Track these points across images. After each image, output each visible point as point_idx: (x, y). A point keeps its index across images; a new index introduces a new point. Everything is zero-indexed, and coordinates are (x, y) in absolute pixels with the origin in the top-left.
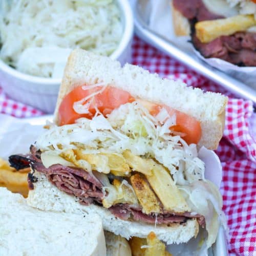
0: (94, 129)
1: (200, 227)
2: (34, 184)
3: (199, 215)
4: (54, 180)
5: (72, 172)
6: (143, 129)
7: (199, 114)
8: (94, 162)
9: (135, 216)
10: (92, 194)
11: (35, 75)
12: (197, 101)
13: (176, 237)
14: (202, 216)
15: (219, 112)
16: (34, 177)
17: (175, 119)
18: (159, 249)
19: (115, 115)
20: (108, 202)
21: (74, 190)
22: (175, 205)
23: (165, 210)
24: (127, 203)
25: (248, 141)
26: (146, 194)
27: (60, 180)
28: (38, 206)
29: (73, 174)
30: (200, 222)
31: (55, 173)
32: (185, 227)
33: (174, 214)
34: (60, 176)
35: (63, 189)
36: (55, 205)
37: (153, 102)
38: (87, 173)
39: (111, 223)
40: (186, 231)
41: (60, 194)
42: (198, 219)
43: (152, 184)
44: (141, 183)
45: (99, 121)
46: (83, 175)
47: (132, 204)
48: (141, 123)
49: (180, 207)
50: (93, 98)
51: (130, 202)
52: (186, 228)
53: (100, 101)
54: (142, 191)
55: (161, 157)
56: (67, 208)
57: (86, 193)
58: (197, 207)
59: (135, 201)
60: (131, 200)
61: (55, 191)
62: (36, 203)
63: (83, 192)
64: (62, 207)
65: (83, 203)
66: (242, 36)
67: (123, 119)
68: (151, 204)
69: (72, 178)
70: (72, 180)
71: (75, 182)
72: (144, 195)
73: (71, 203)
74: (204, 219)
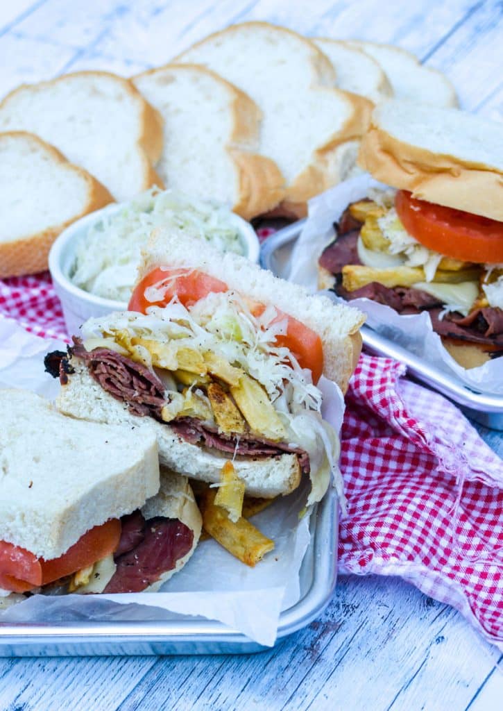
0: (167, 318)
1: (302, 469)
2: (69, 377)
3: (301, 450)
4: (96, 372)
5: (123, 361)
6: (237, 329)
7: (322, 330)
8: (156, 351)
9: (207, 440)
10: (148, 399)
11: (110, 298)
12: (322, 311)
13: (264, 475)
14: (305, 452)
15: (351, 331)
16: (70, 366)
17: (286, 327)
18: (236, 489)
19: (200, 307)
20: (170, 411)
21: (124, 389)
22: (266, 425)
23: (252, 435)
24: (197, 418)
25: (391, 398)
26: (226, 410)
27: (105, 371)
28: (71, 411)
29: (125, 365)
30: (301, 460)
31: (98, 360)
32: (278, 462)
33: (264, 442)
34: (105, 364)
35: (108, 387)
36: (94, 411)
37: (259, 302)
38: (146, 367)
39: (171, 447)
40: (279, 468)
41: (103, 395)
42: (299, 456)
43: (238, 400)
44: (221, 395)
45: (175, 310)
46: (139, 369)
47: (205, 419)
48: (235, 320)
49: (274, 430)
50: (174, 282)
51: (202, 416)
52: (281, 463)
53: (182, 287)
54: (221, 405)
55: (257, 370)
56: (112, 416)
57: (141, 395)
58: (300, 436)
59: (209, 416)
60: (204, 414)
61: (97, 391)
62: (68, 403)
63: (137, 394)
64: (104, 415)
65: (135, 412)
66: (405, 291)
67: (210, 313)
68: (233, 422)
69: (122, 370)
70: (123, 373)
71: (126, 378)
72: (224, 410)
73: (117, 410)
74: (308, 460)
